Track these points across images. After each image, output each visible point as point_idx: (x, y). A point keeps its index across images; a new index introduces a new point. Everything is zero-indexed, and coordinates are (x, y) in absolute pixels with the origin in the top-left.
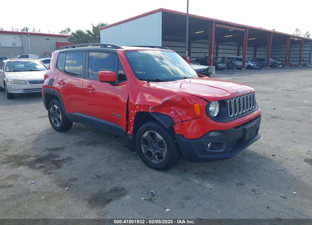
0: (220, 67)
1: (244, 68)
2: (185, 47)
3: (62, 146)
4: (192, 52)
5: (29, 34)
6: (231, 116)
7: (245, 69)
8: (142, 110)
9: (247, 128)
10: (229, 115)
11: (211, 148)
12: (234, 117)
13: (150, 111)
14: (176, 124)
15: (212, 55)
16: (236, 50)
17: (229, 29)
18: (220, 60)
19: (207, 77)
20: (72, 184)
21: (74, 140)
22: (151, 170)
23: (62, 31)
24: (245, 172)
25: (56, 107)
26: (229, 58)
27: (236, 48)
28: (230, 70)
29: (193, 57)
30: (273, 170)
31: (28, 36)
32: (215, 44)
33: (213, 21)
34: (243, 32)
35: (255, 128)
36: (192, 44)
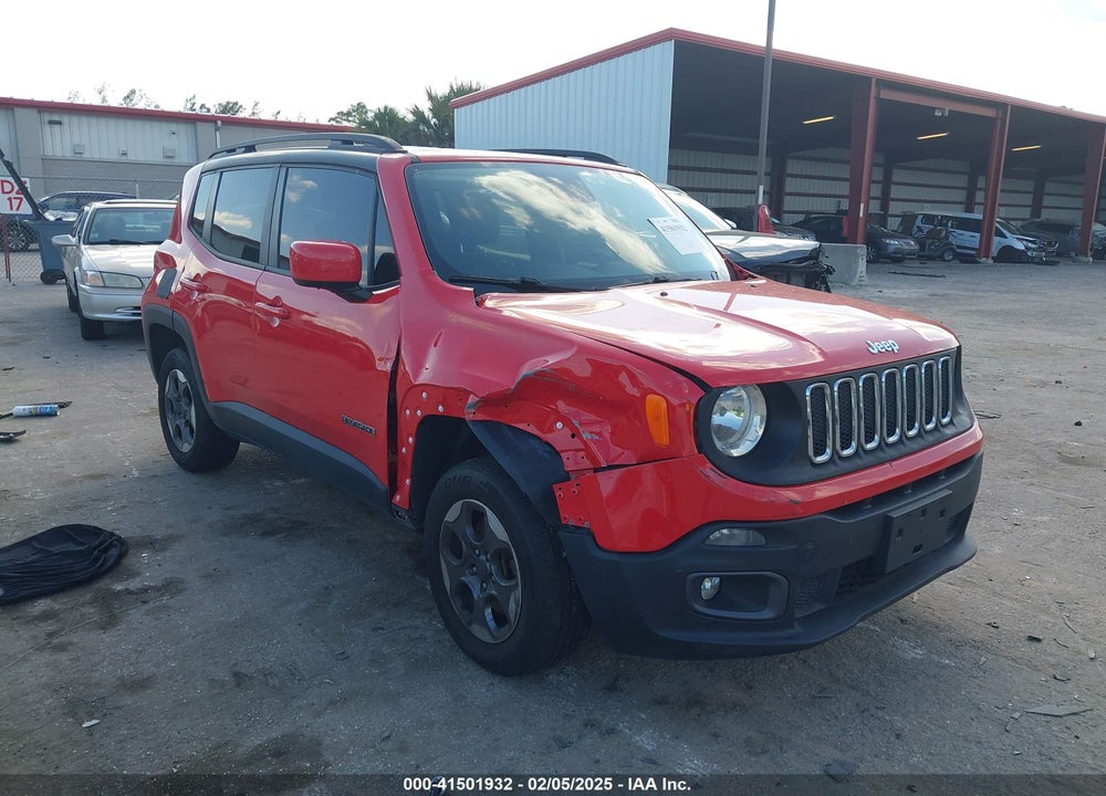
0: (891, 249)
1: (988, 257)
2: (755, 173)
3: (170, 531)
4: (790, 194)
5: (219, 123)
6: (820, 459)
7: (990, 261)
8: (440, 408)
9: (895, 515)
10: (811, 452)
11: (717, 599)
12: (834, 463)
13: (469, 417)
14: (573, 476)
15: (862, 206)
16: (959, 188)
17: (934, 109)
18: (893, 223)
19: (762, 281)
20: (121, 704)
21: (228, 509)
22: (469, 669)
23: (341, 113)
24: (880, 714)
25: (181, 376)
26: (929, 219)
27: (963, 181)
28: (930, 264)
29: (794, 212)
30: (1016, 715)
31: (217, 129)
32: (876, 165)
33: (870, 79)
34: (991, 120)
35: (942, 514)
36: (790, 162)
